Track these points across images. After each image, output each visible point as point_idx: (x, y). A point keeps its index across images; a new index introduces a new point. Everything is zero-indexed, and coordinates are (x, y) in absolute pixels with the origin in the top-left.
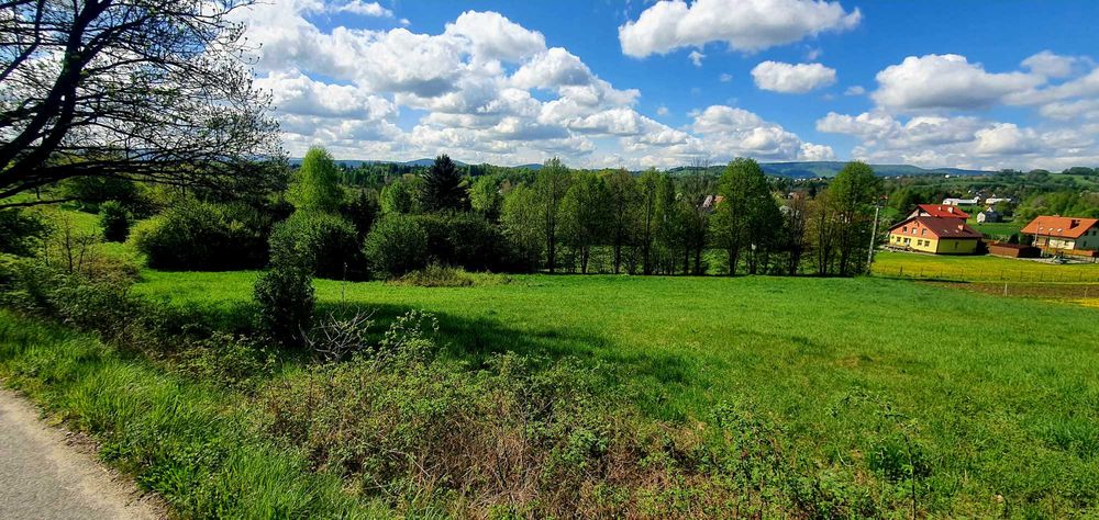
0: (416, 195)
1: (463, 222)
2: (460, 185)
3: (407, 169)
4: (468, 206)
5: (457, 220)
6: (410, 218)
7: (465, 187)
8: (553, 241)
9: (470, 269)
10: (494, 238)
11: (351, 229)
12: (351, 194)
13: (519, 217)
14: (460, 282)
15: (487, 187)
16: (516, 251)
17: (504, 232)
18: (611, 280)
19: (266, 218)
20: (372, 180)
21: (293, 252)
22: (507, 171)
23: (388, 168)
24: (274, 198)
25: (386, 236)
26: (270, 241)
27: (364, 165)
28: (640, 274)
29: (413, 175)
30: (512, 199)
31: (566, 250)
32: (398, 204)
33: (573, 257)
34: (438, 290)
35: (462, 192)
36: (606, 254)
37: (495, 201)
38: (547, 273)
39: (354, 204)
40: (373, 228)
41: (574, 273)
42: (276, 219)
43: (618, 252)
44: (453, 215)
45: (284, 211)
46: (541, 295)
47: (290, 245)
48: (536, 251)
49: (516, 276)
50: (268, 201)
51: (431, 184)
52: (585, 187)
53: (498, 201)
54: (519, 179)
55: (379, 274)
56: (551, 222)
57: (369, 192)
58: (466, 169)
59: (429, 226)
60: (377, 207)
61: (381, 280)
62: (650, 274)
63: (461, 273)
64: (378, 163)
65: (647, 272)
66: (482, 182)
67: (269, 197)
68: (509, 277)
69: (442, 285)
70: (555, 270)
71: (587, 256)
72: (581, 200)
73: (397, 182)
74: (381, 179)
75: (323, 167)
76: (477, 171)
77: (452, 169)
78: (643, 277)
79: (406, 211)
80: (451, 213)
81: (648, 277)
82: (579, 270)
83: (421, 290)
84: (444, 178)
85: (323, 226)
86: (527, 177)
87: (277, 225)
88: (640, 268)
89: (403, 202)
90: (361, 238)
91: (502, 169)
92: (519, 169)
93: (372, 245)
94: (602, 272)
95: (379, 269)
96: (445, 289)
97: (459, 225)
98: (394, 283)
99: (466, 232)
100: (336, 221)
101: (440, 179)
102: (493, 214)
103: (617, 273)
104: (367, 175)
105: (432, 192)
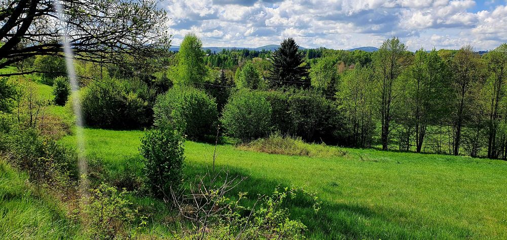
0: (262, 74)
1: (302, 97)
2: (301, 65)
3: (256, 54)
4: (307, 84)
5: (296, 96)
6: (258, 93)
7: (304, 68)
8: (387, 118)
9: (308, 139)
10: (330, 113)
11: (212, 102)
12: (213, 74)
13: (355, 93)
14: (298, 151)
15: (325, 67)
16: (350, 126)
17: (340, 107)
18: (453, 161)
19: (153, 91)
20: (229, 63)
21: (170, 118)
22: (343, 53)
23: (241, 53)
24: (159, 76)
25: (238, 108)
26: (154, 109)
27: (224, 51)
28: (483, 157)
29: (261, 59)
30: (348, 78)
31: (401, 128)
32: (249, 82)
33: (408, 134)
34: (279, 157)
35: (303, 71)
36: (444, 135)
37: (333, 79)
38: (378, 149)
39: (216, 82)
40: (229, 101)
41: (407, 151)
42: (158, 92)
43: (458, 133)
44: (294, 92)
45: (165, 86)
46: (377, 170)
47: (167, 112)
48: (368, 129)
49: (350, 150)
50: (154, 78)
51: (277, 64)
52: (424, 66)
53: (334, 80)
54: (353, 61)
55: (231, 140)
56: (386, 98)
57: (228, 72)
58: (305, 53)
59: (275, 101)
60: (232, 84)
61: (232, 144)
62: (496, 158)
63: (299, 143)
64: (234, 50)
65: (492, 156)
66: (321, 62)
67: (155, 75)
68: (344, 150)
69: (282, 153)
70: (389, 147)
71: (422, 135)
72: (419, 77)
73: (249, 63)
74: (235, 62)
75: (193, 49)
76: (315, 54)
77: (296, 50)
78: (489, 160)
79: (255, 87)
80: (292, 90)
81: (494, 161)
82: (414, 148)
83: (265, 156)
84: (288, 59)
85: (192, 98)
86: (364, 59)
87: (159, 96)
88: (484, 151)
89: (253, 81)
90: (220, 109)
91: (337, 53)
92: (352, 52)
93: (227, 117)
94: (439, 153)
95: (231, 136)
96: (285, 157)
97: (298, 100)
98: (243, 148)
99: (305, 108)
100: (202, 95)
101: (285, 60)
102: (330, 92)
103: (456, 153)
104: (225, 59)
105: (277, 72)
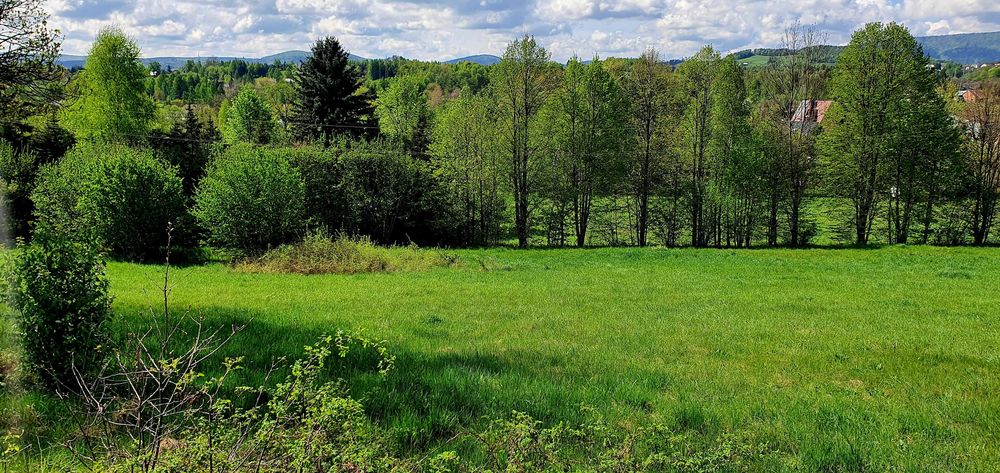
0: (277, 111)
1: (365, 156)
2: (357, 93)
3: (262, 71)
4: (373, 131)
5: (353, 154)
6: (267, 150)
7: (363, 97)
8: (523, 189)
9: (383, 239)
10: (419, 186)
11: (170, 175)
12: (169, 116)
13: (464, 145)
14: (365, 264)
15: (405, 96)
16: (458, 207)
17: (438, 172)
18: (637, 256)
19: (27, 159)
20: (204, 91)
21: (73, 215)
22: (436, 67)
23: (229, 69)
24: (39, 123)
25: (231, 184)
26: (33, 197)
27: (190, 65)
28: (686, 246)
29: (273, 81)
30: (450, 115)
31: (549, 205)
32: (250, 129)
33: (562, 214)
34: (328, 279)
35: (362, 105)
36: (619, 211)
37: (422, 119)
38: (511, 246)
39: (175, 132)
40: (209, 170)
41: (562, 246)
42: (42, 159)
43: (644, 207)
44: (348, 146)
45: (56, 145)
46: (511, 285)
47: (67, 203)
48: (493, 211)
49: (462, 253)
50: (29, 129)
51: (308, 91)
52: (581, 89)
53: (424, 121)
54: (456, 83)
55: (221, 253)
56: (519, 152)
57: (201, 111)
58: (363, 67)
59: (307, 167)
60: (213, 134)
61: (224, 262)
62: (705, 246)
63: (366, 248)
64: (212, 61)
65: (699, 243)
66: (395, 86)
67: (30, 121)
68: (451, 253)
69: (333, 271)
70: (529, 241)
71: (585, 216)
72: (574, 110)
73: (246, 90)
74: (218, 88)
75: (118, 61)
76: (383, 70)
77: (345, 62)
78: (694, 250)
79: (264, 140)
80: (343, 143)
81: (702, 251)
82: (573, 240)
83: (296, 280)
84: (329, 80)
85: (122, 168)
86: (475, 78)
87: (44, 169)
88: (685, 235)
89: (258, 127)
90: (188, 189)
91: (425, 67)
92: (454, 65)
93: (208, 201)
94: (615, 244)
95: (219, 244)
96: (340, 278)
97: (359, 163)
98: (247, 268)
99: (371, 176)
100: (146, 160)
101: (323, 81)
102: (418, 145)
103: (642, 244)
104: (195, 82)
105: (309, 106)
